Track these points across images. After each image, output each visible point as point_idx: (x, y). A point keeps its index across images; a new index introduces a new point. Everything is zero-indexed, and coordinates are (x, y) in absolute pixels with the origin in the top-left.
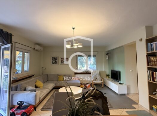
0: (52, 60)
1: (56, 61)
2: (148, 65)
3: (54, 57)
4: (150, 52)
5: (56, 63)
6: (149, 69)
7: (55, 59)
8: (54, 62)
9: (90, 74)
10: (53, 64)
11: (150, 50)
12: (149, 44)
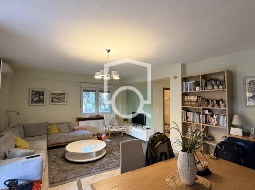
0: (32, 95)
1: (41, 97)
2: (183, 105)
3: (36, 90)
4: (184, 91)
5: (41, 101)
6: (183, 109)
7: (39, 95)
8: (35, 100)
9: (103, 118)
10: (34, 104)
11: (184, 89)
12: (184, 83)
